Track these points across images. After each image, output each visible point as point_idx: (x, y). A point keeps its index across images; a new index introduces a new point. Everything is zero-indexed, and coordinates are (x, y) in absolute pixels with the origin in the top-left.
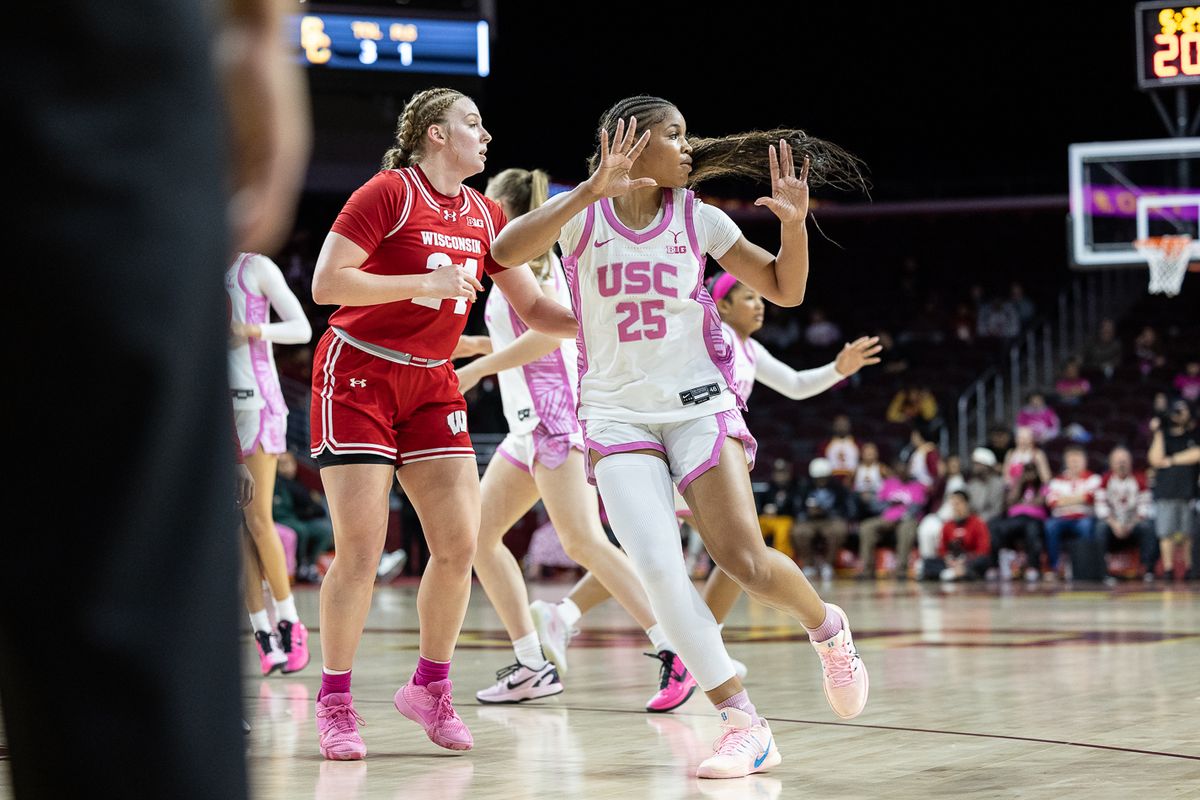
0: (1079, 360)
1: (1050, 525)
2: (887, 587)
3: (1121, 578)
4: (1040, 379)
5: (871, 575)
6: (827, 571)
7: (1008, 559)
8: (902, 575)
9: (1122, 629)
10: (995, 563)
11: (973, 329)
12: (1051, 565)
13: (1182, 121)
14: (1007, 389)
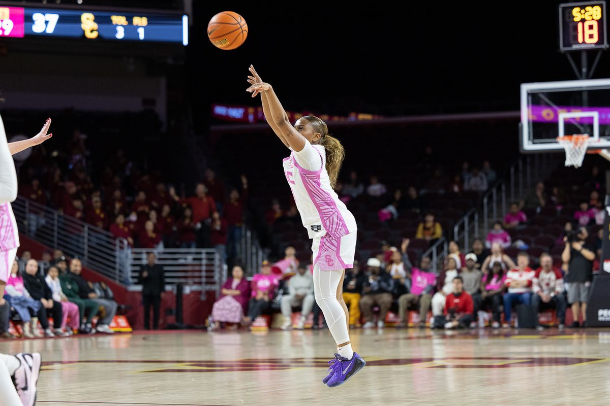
0: (522, 204)
1: (506, 297)
2: (413, 333)
3: (546, 327)
4: (500, 215)
5: (405, 326)
6: (380, 324)
7: (483, 316)
8: (422, 326)
9: (546, 356)
10: (476, 319)
11: (461, 187)
12: (507, 319)
13: (584, 70)
14: (481, 221)
